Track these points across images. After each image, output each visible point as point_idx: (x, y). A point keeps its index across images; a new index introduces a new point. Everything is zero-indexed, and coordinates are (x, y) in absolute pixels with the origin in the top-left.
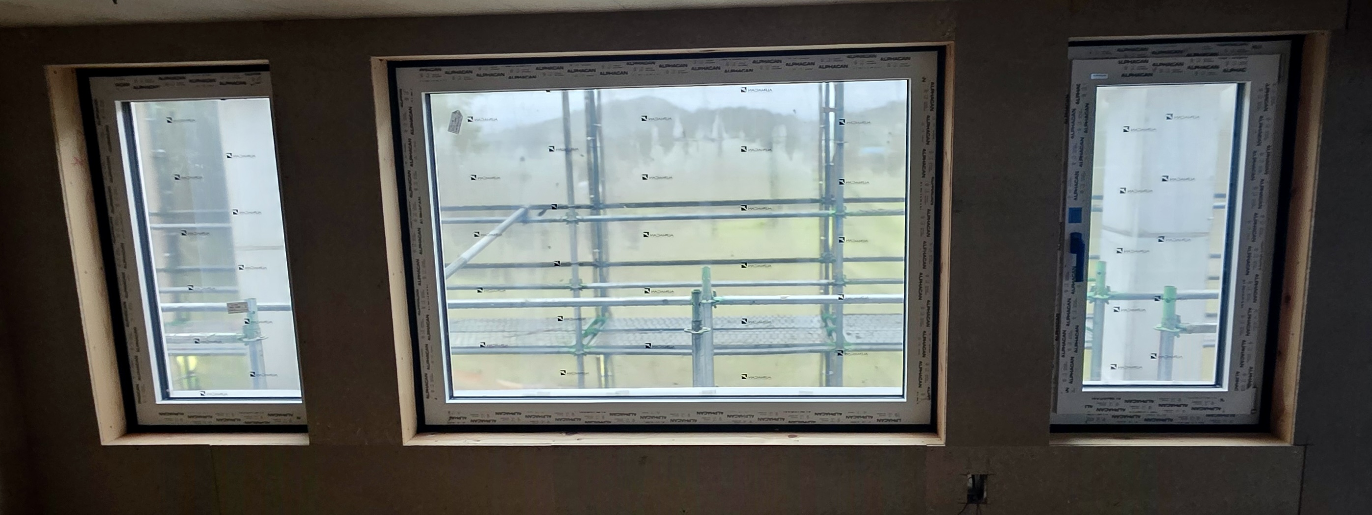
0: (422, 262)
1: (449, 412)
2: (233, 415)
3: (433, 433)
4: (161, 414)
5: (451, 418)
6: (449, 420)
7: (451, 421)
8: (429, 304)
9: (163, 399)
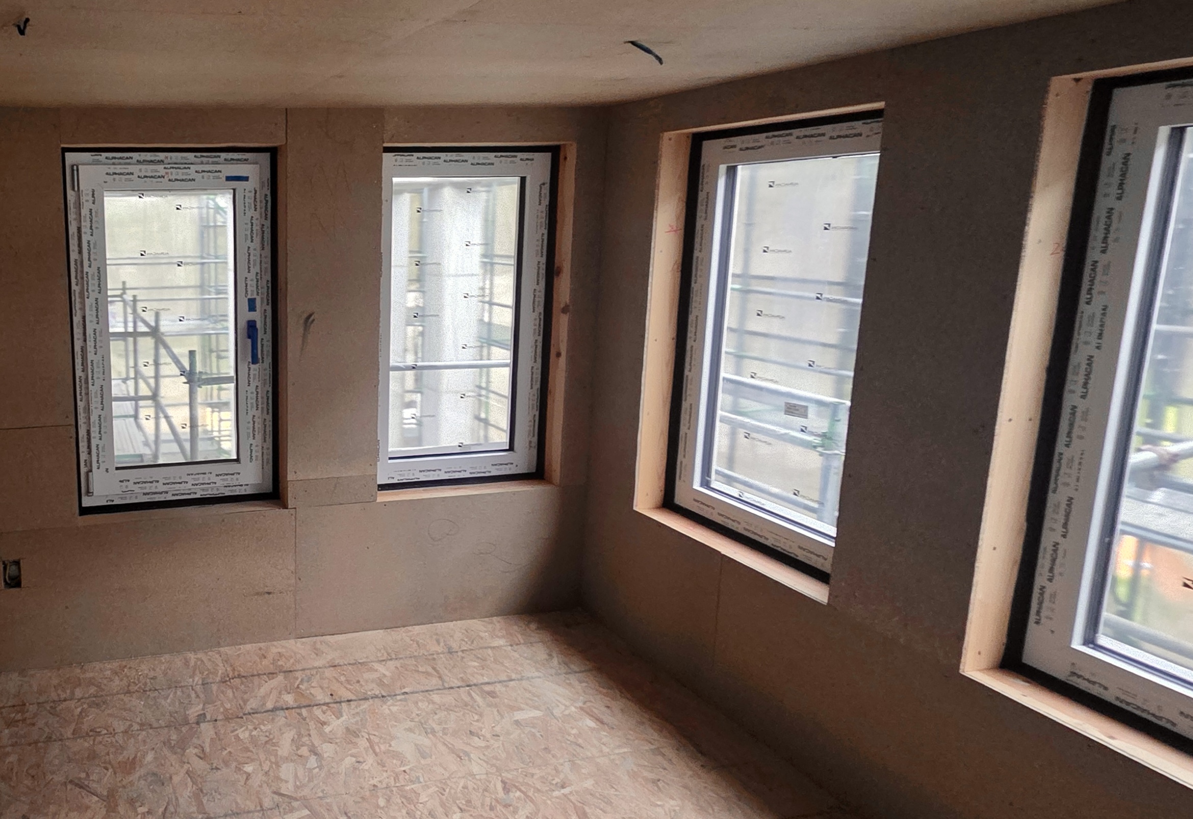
0: (1083, 412)
1: (1073, 664)
2: (762, 530)
3: (1029, 680)
4: (695, 500)
5: (1073, 674)
6: (1070, 676)
7: (1071, 678)
8: (1078, 480)
9: (702, 486)
